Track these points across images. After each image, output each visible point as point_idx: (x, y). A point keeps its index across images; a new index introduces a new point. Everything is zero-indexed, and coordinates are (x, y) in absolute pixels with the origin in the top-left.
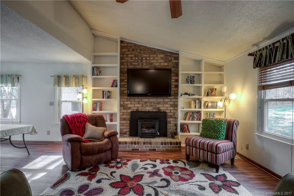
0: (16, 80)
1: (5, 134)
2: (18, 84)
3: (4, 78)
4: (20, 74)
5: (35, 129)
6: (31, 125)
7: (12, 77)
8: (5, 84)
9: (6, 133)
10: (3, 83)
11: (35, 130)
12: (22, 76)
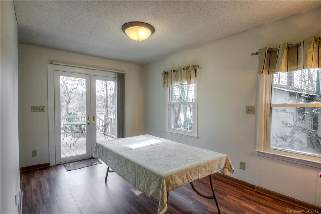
0: (193, 73)
1: (185, 177)
2: (195, 79)
3: (179, 73)
4: (197, 63)
5: (230, 164)
6: (224, 156)
7: (189, 70)
8: (180, 81)
9: (187, 176)
10: (178, 81)
11: (231, 167)
12: (200, 66)
